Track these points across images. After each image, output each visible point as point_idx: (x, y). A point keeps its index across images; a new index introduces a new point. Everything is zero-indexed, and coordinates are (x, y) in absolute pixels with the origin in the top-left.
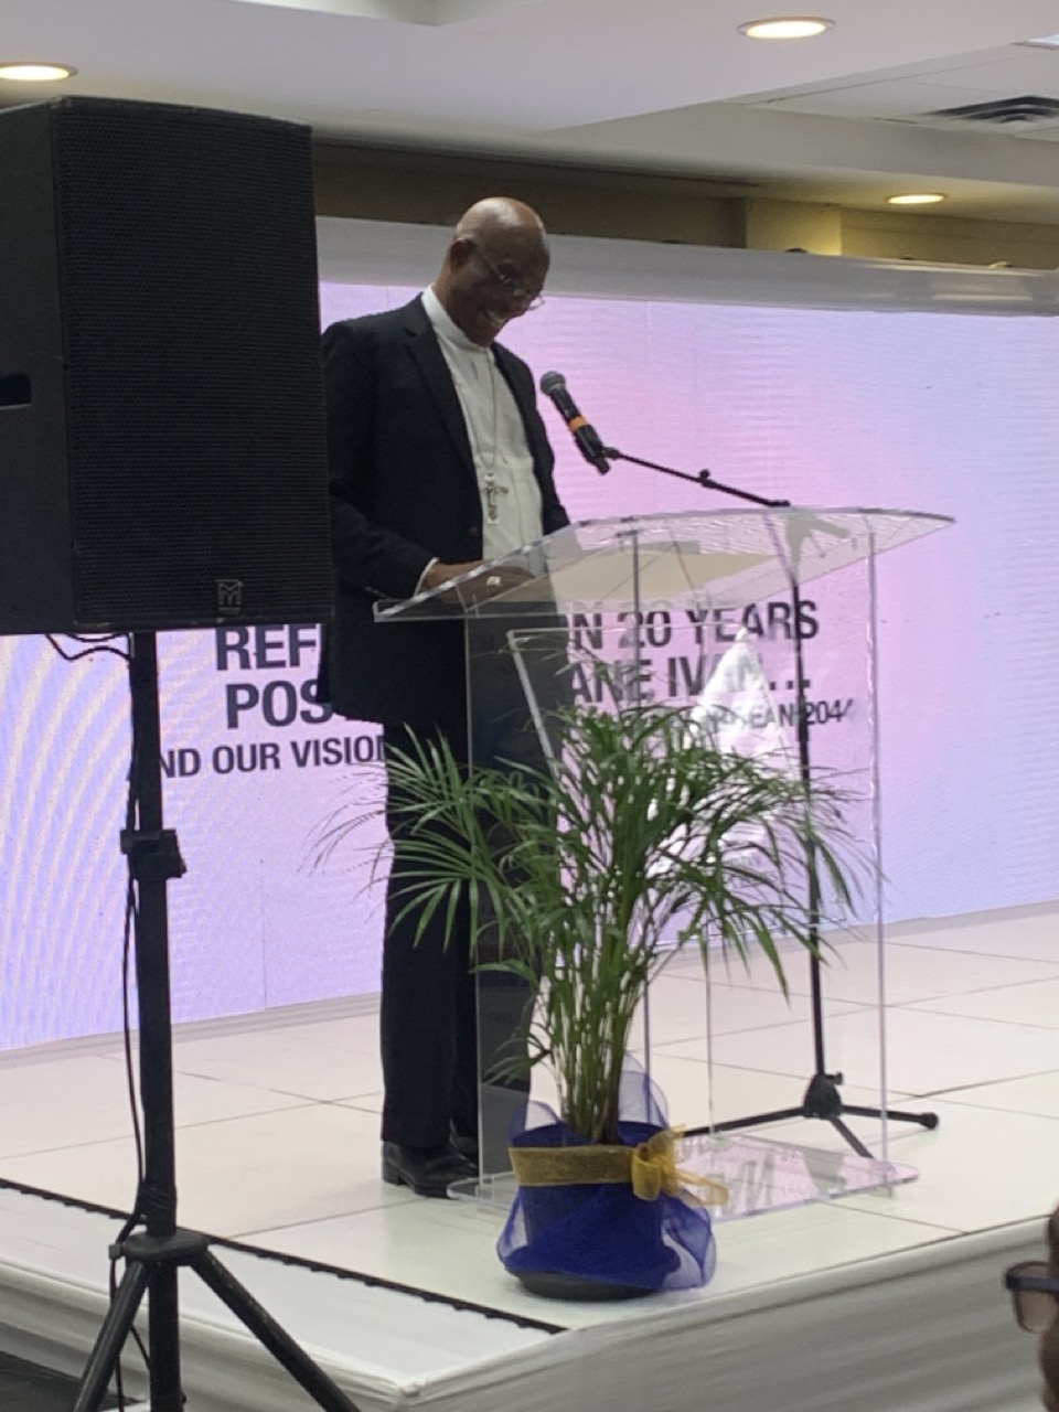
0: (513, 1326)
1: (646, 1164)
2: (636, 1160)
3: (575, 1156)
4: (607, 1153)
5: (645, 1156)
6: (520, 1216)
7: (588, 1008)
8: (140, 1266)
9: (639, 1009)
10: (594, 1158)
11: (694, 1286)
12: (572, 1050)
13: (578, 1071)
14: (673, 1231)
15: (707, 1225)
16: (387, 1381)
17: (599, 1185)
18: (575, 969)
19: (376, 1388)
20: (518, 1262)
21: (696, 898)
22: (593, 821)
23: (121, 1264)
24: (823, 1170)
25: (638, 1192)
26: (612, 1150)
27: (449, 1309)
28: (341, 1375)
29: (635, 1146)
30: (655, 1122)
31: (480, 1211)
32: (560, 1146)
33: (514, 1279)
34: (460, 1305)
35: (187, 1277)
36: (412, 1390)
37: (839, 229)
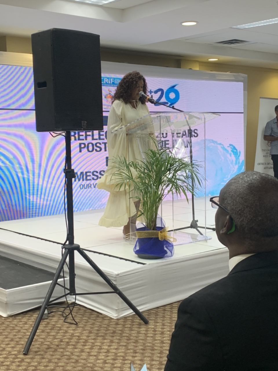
0: (136, 264)
1: (161, 234)
2: (159, 233)
3: (148, 232)
4: (154, 232)
5: (161, 232)
6: (138, 243)
7: (151, 205)
8: (67, 250)
9: (160, 206)
10: (151, 233)
11: (170, 257)
12: (148, 213)
13: (149, 217)
14: (167, 247)
15: (173, 246)
16: (113, 272)
17: (153, 238)
18: (148, 198)
19: (111, 274)
20: (137, 252)
21: (171, 185)
22: (152, 170)
24: (194, 237)
25: (160, 239)
26: (155, 231)
27: (124, 261)
28: (105, 271)
29: (159, 231)
30: (163, 226)
31: (130, 244)
32: (145, 230)
33: (137, 255)
34: (126, 260)
35: (76, 252)
36: (118, 274)
37: (198, 65)
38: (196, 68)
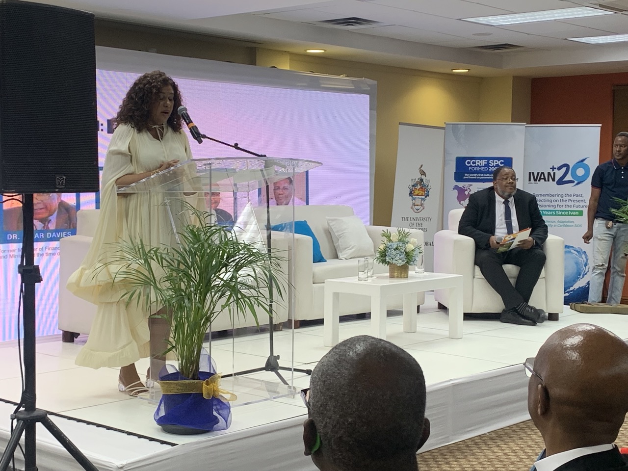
0: (159, 444)
1: (208, 386)
2: (204, 385)
3: (182, 384)
4: (194, 383)
5: (207, 384)
6: (163, 405)
7: (189, 331)
8: (22, 422)
10: (189, 384)
11: (224, 429)
12: (183, 346)
13: (185, 354)
14: (217, 410)
15: (229, 408)
16: (111, 463)
17: (191, 394)
19: (107, 465)
20: (161, 421)
21: (228, 293)
22: (193, 266)
23: (15, 421)
24: (271, 389)
25: (205, 396)
26: (196, 381)
27: (136, 438)
28: (94, 460)
29: (204, 380)
30: (212, 372)
31: (149, 403)
32: (177, 380)
33: (160, 427)
34: (140, 436)
36: (121, 466)
37: (288, 60)
38: (285, 65)
